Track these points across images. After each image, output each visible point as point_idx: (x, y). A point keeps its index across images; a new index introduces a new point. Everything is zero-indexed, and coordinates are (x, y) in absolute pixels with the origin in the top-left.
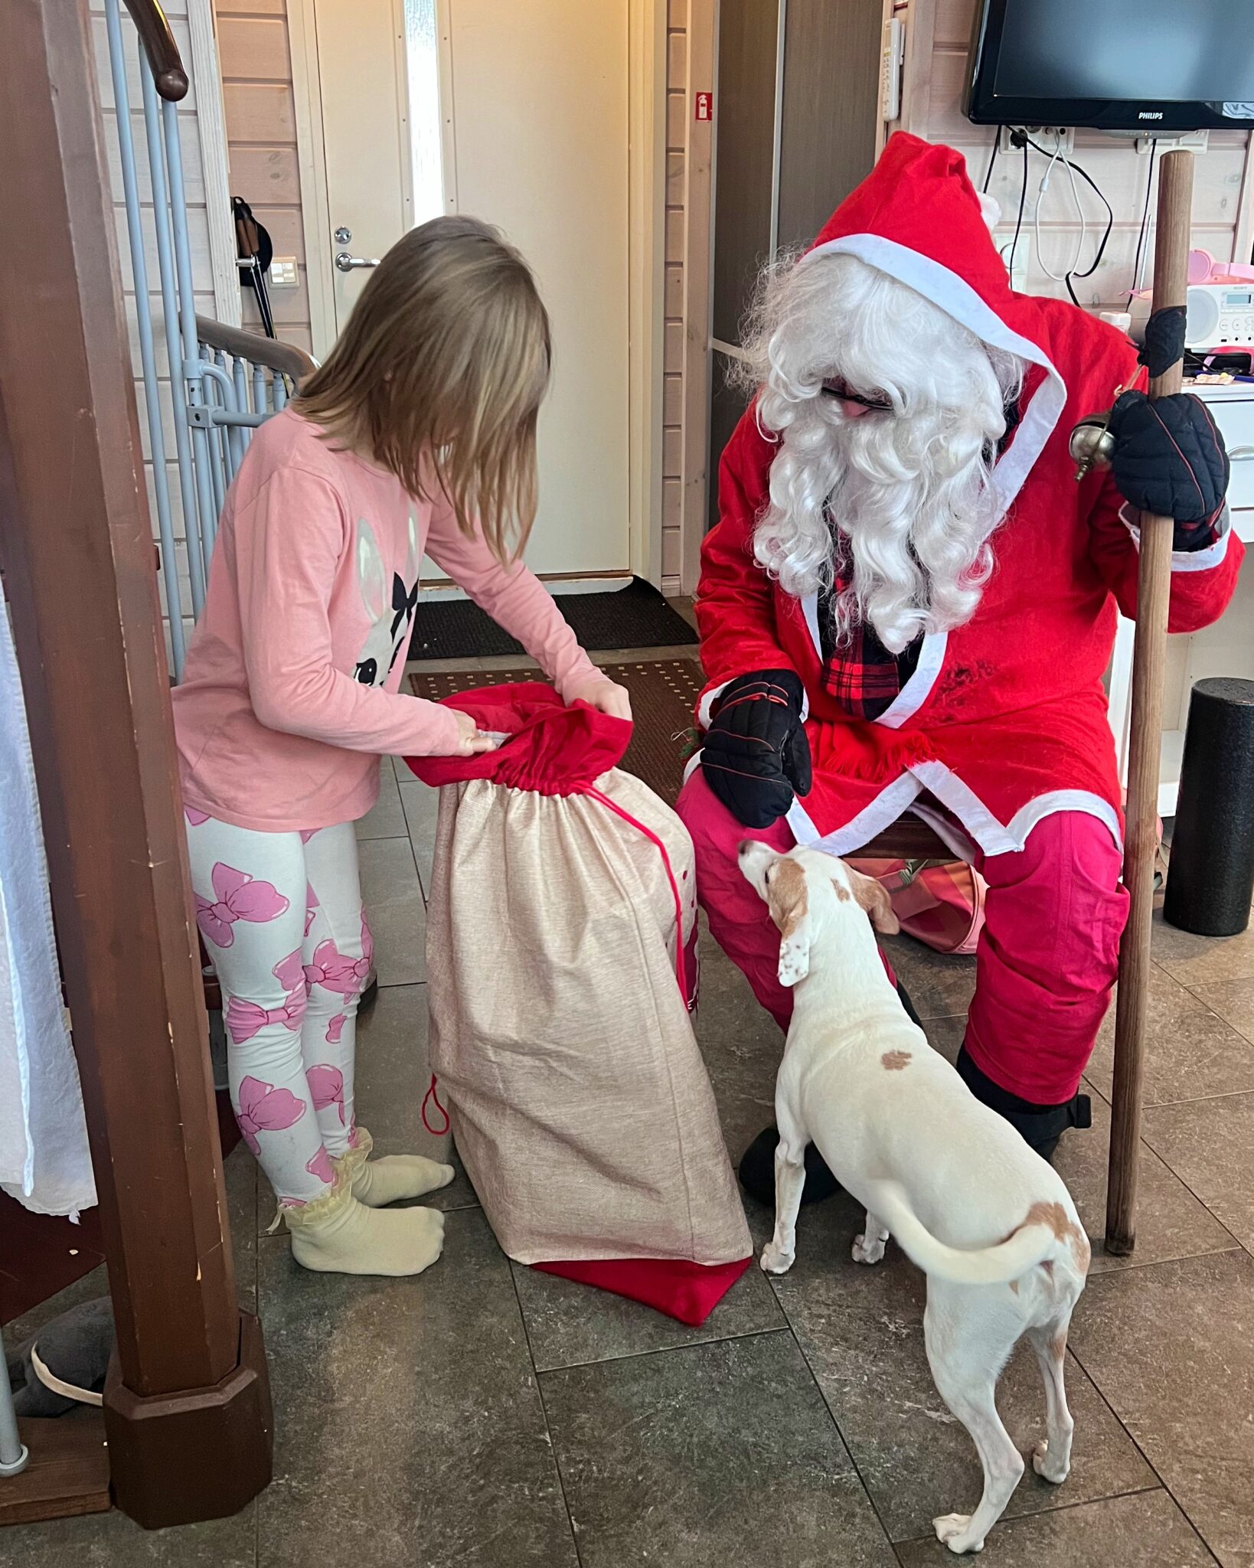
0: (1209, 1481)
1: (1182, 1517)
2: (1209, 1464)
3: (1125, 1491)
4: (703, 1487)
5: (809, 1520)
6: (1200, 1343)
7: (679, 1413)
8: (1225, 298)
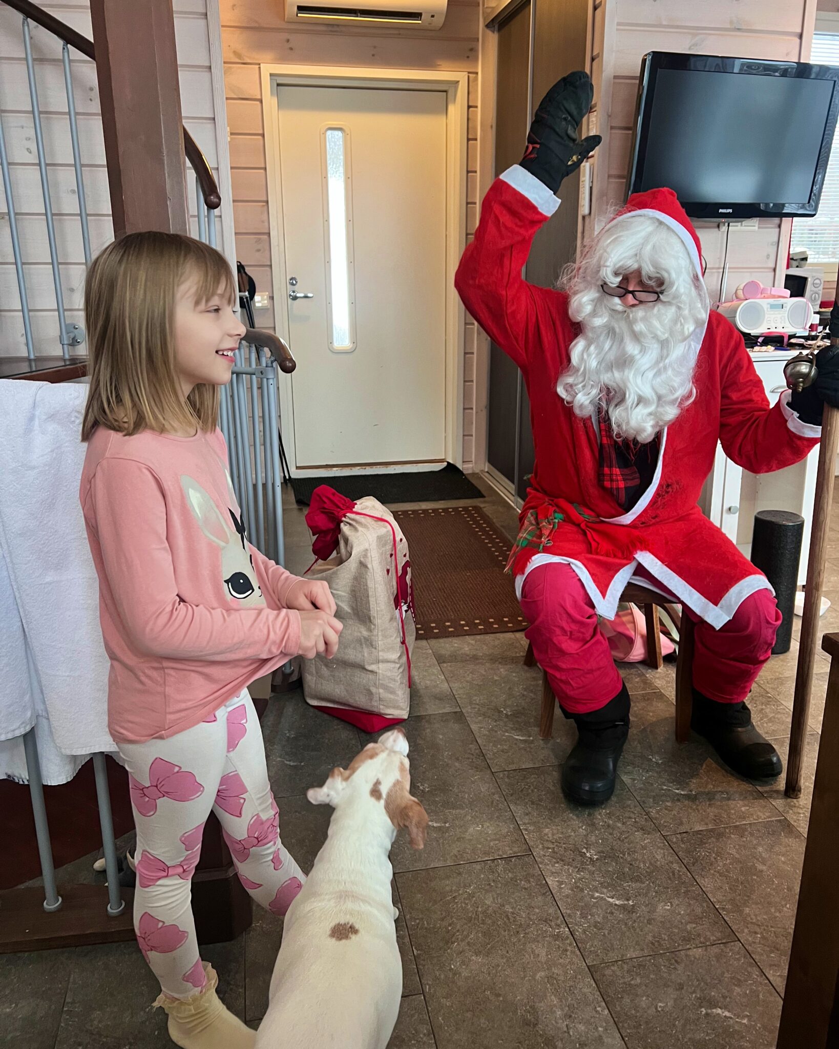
0: (763, 938)
1: (749, 956)
2: (764, 930)
3: (717, 942)
4: (484, 934)
5: (542, 952)
6: (760, 867)
7: (471, 896)
8: (769, 306)
